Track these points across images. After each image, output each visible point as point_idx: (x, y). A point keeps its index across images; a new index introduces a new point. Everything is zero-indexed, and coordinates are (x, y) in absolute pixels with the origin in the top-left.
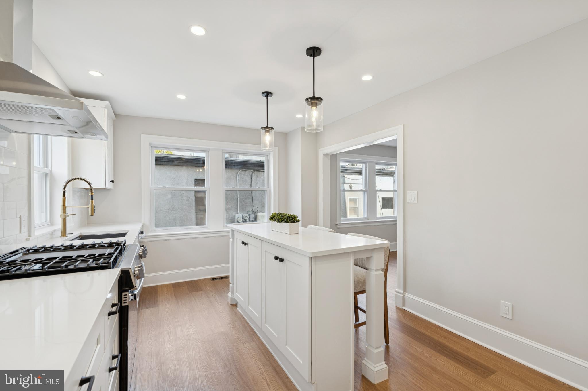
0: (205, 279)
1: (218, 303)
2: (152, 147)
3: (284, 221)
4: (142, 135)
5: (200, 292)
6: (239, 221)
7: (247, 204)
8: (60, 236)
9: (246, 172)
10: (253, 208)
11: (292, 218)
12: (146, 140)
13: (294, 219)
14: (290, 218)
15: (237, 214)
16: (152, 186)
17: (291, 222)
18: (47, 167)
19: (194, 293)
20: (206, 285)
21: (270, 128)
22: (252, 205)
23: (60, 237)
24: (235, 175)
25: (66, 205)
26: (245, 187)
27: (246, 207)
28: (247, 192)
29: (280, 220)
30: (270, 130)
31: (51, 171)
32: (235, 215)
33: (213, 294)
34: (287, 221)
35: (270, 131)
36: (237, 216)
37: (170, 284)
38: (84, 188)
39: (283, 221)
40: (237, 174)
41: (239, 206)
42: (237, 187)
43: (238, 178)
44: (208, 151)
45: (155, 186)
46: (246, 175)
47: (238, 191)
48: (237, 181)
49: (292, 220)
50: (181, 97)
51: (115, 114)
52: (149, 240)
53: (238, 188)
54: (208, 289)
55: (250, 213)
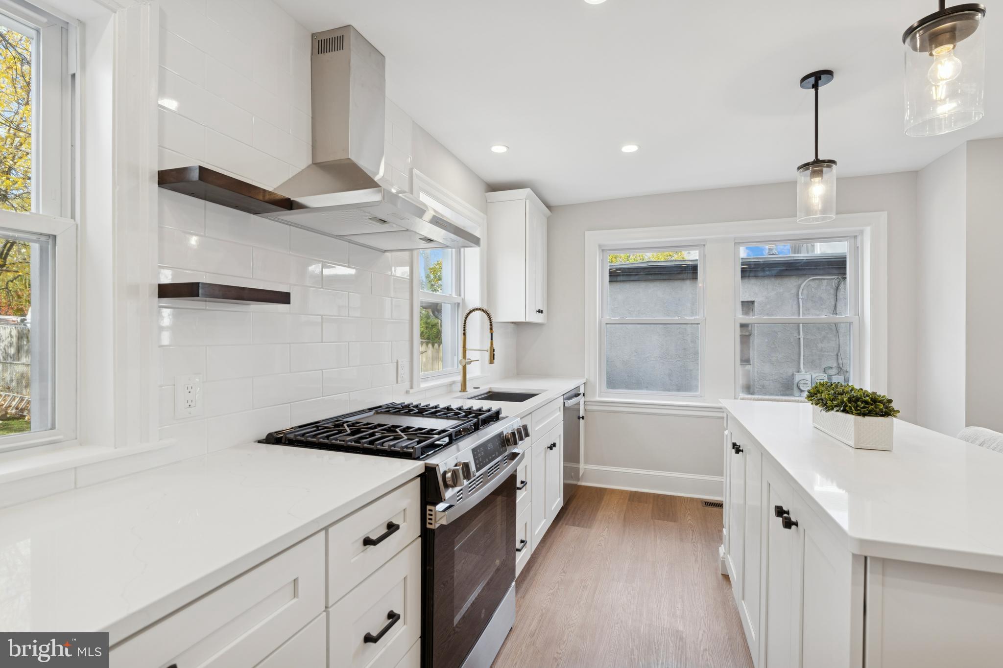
0: (692, 499)
1: (696, 560)
2: (603, 250)
3: (838, 408)
4: (587, 233)
5: (671, 524)
6: (802, 388)
7: (825, 351)
8: (460, 389)
9: (823, 281)
10: (840, 361)
11: (866, 402)
12: (593, 239)
13: (871, 407)
14: (859, 403)
15: (799, 372)
16: (602, 317)
17: (859, 414)
18: (460, 295)
19: (660, 521)
20: (689, 512)
21: (824, 161)
22: (838, 355)
23: (460, 391)
24: (794, 291)
25: (468, 346)
26: (818, 315)
27: (820, 359)
28: (824, 325)
29: (829, 403)
30: (824, 167)
31: (464, 300)
32: (793, 375)
33: (694, 537)
34: (847, 408)
35: (825, 169)
36: (798, 378)
37: (626, 492)
38: (512, 323)
39: (836, 406)
40: (799, 287)
41: (804, 356)
42: (799, 315)
43: (800, 297)
44: (704, 245)
45: (608, 317)
46: (823, 287)
47: (801, 325)
48: (799, 303)
49: (864, 408)
50: (630, 148)
51: (549, 207)
52: (595, 408)
53: (801, 317)
54: (689, 522)
55: (834, 371)
